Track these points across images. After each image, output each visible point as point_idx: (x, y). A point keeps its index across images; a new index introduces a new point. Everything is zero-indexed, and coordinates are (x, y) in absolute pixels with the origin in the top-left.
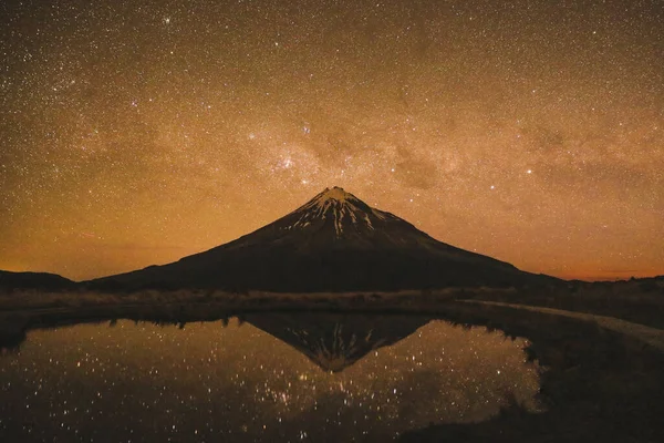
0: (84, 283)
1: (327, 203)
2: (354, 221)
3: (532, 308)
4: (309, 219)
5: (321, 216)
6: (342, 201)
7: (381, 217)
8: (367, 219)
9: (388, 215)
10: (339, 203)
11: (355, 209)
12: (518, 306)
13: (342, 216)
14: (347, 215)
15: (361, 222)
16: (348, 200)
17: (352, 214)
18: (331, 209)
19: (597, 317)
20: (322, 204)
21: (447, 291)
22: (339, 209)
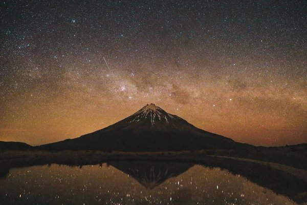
0: (37, 147)
1: (148, 111)
2: (160, 119)
3: (241, 159)
4: (139, 118)
5: (145, 117)
6: (155, 110)
7: (172, 117)
8: (165, 118)
9: (175, 116)
10: (153, 111)
11: (160, 114)
12: (234, 158)
13: (154, 117)
14: (157, 116)
15: (163, 119)
16: (157, 109)
17: (159, 116)
18: (149, 113)
19: (270, 163)
20: (145, 112)
21: (202, 151)
22: (153, 113)
